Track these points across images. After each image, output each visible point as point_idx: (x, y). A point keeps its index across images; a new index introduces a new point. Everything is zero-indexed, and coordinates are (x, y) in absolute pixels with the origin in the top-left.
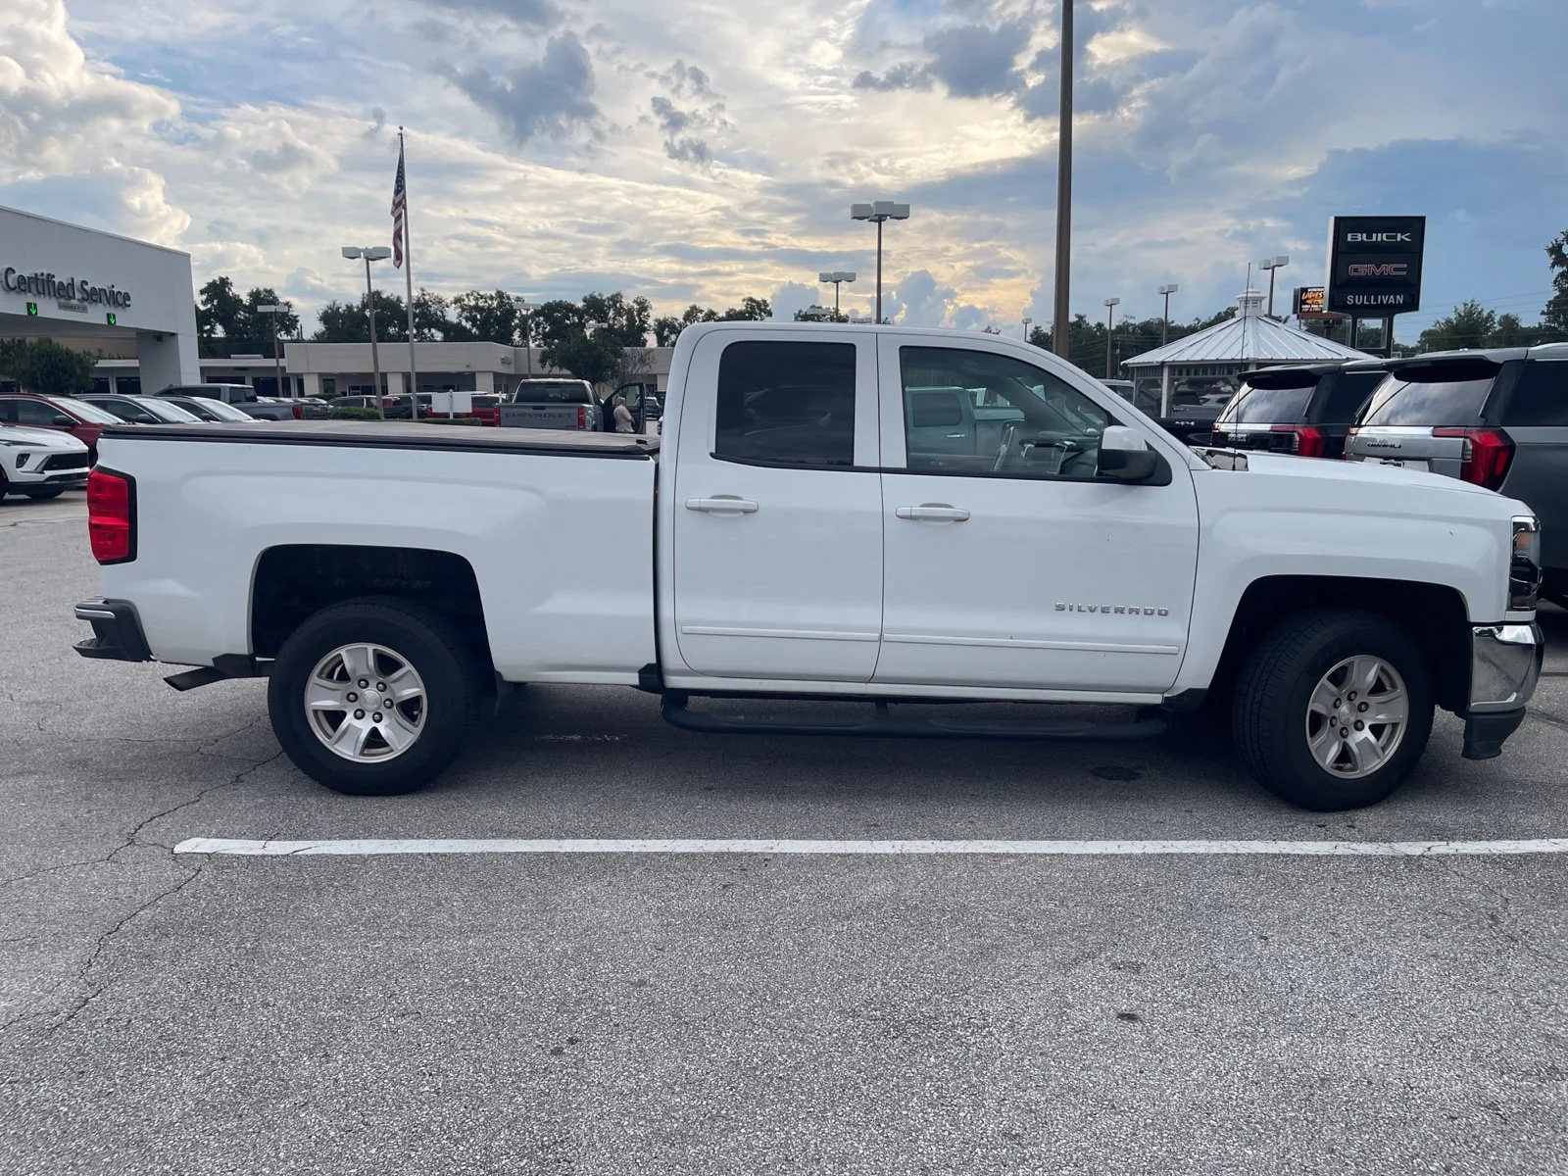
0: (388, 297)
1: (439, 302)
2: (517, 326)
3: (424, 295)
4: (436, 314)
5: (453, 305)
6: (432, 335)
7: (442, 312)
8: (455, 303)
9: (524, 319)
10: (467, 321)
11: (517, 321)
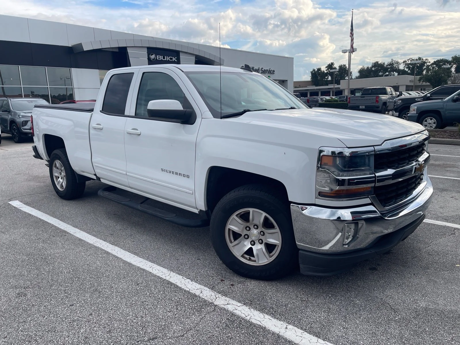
0: (380, 63)
1: (397, 63)
2: (425, 69)
3: (392, 61)
4: (396, 67)
5: (403, 64)
6: (394, 74)
7: (398, 66)
8: (403, 63)
9: (428, 66)
10: (407, 69)
11: (425, 67)
